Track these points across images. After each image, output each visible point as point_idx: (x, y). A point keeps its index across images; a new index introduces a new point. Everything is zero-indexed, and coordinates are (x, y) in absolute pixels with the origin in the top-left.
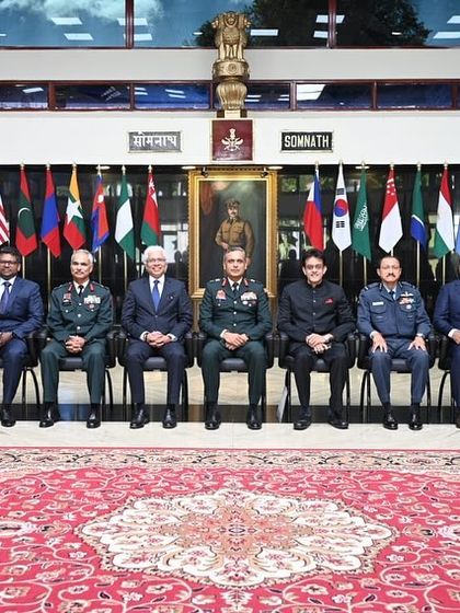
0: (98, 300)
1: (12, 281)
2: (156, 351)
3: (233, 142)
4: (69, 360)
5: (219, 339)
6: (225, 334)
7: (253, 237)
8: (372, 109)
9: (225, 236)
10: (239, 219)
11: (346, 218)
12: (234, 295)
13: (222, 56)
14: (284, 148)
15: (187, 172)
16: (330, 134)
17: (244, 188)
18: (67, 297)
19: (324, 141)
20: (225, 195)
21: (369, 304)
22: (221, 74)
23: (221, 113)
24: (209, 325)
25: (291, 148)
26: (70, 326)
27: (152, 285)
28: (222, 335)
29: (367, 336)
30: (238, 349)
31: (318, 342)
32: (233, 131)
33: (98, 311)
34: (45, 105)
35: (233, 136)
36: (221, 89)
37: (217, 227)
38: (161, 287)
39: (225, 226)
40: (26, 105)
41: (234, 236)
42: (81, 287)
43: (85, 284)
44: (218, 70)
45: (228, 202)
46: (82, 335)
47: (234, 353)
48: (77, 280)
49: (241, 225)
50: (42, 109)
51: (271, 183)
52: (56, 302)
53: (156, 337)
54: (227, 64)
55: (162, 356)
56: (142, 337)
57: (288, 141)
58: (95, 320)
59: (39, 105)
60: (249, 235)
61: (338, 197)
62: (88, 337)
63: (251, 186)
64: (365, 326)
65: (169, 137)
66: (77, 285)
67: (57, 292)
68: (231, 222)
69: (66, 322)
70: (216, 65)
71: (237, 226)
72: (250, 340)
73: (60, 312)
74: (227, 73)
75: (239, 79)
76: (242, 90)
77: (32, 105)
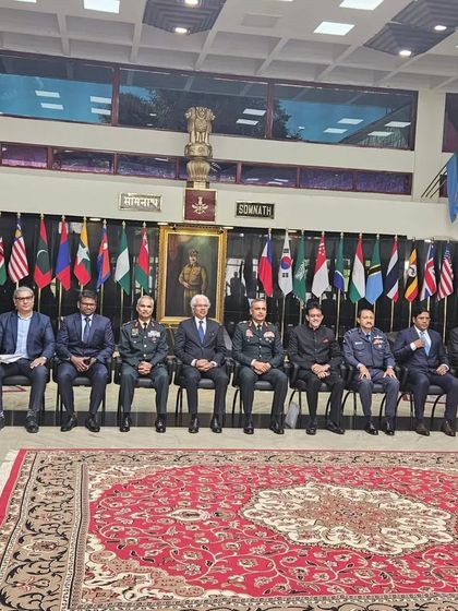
0: (158, 334)
1: (91, 317)
2: (204, 374)
3: (200, 208)
4: (141, 380)
5: (249, 366)
6: (254, 362)
7: (207, 278)
8: (296, 187)
9: (186, 277)
10: (197, 265)
11: (289, 271)
12: (259, 333)
13: (193, 140)
14: (238, 214)
15: (159, 226)
16: (272, 206)
17: (202, 241)
18: (135, 332)
19: (267, 210)
20: (188, 245)
21: (352, 343)
22: (192, 154)
23: (190, 184)
24: (241, 355)
25: (242, 215)
26: (138, 353)
27: (198, 325)
28: (252, 363)
29: (355, 367)
30: (263, 374)
31: (321, 370)
32: (200, 199)
33: (158, 343)
34: (45, 165)
35: (200, 202)
36: (191, 166)
37: (180, 270)
38: (204, 326)
39: (186, 269)
40: (28, 164)
41: (193, 278)
42: (145, 324)
43: (148, 322)
44: (189, 151)
45: (190, 251)
46: (148, 361)
47: (261, 377)
48: (143, 318)
49: (199, 269)
50: (42, 168)
51: (222, 239)
52: (127, 334)
53: (204, 364)
54: (197, 147)
55: (210, 378)
56: (193, 363)
57: (240, 210)
58: (156, 350)
59: (39, 165)
60: (204, 277)
61: (284, 255)
62: (154, 362)
63: (207, 240)
64: (351, 359)
65: (152, 200)
66: (142, 322)
67: (126, 327)
68: (191, 266)
69: (134, 351)
70: (188, 146)
71: (196, 270)
72: (272, 367)
73: (130, 342)
74: (197, 153)
75: (205, 159)
76: (207, 167)
77: (34, 164)
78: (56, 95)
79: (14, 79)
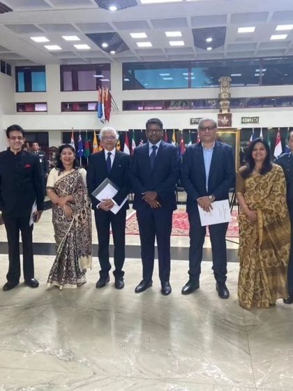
3: (225, 120)
8: (275, 106)
13: (222, 91)
14: (243, 123)
16: (258, 118)
17: (228, 135)
19: (255, 120)
23: (221, 111)
25: (245, 123)
32: (225, 117)
34: (161, 108)
36: (221, 103)
51: (237, 134)
57: (243, 120)
59: (159, 108)
63: (231, 135)
70: (220, 95)
74: (223, 97)
75: (228, 99)
76: (228, 102)
77: (157, 108)
78: (168, 74)
79: (149, 71)
